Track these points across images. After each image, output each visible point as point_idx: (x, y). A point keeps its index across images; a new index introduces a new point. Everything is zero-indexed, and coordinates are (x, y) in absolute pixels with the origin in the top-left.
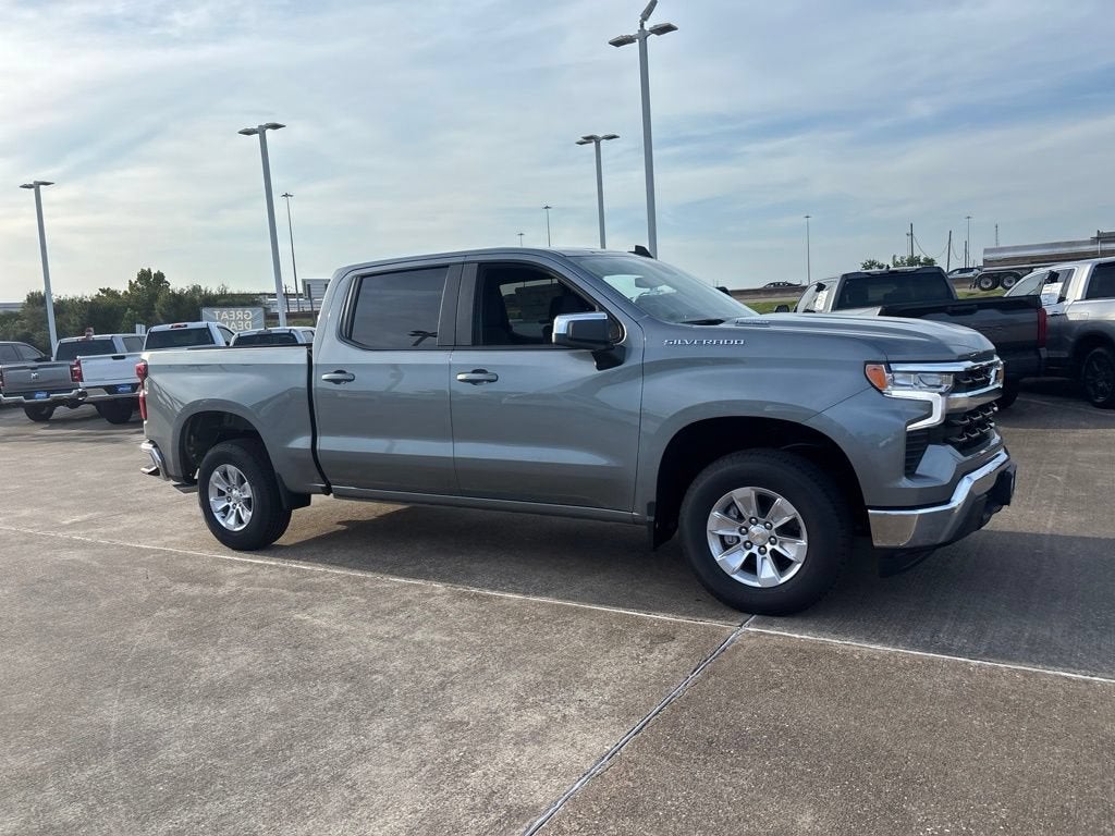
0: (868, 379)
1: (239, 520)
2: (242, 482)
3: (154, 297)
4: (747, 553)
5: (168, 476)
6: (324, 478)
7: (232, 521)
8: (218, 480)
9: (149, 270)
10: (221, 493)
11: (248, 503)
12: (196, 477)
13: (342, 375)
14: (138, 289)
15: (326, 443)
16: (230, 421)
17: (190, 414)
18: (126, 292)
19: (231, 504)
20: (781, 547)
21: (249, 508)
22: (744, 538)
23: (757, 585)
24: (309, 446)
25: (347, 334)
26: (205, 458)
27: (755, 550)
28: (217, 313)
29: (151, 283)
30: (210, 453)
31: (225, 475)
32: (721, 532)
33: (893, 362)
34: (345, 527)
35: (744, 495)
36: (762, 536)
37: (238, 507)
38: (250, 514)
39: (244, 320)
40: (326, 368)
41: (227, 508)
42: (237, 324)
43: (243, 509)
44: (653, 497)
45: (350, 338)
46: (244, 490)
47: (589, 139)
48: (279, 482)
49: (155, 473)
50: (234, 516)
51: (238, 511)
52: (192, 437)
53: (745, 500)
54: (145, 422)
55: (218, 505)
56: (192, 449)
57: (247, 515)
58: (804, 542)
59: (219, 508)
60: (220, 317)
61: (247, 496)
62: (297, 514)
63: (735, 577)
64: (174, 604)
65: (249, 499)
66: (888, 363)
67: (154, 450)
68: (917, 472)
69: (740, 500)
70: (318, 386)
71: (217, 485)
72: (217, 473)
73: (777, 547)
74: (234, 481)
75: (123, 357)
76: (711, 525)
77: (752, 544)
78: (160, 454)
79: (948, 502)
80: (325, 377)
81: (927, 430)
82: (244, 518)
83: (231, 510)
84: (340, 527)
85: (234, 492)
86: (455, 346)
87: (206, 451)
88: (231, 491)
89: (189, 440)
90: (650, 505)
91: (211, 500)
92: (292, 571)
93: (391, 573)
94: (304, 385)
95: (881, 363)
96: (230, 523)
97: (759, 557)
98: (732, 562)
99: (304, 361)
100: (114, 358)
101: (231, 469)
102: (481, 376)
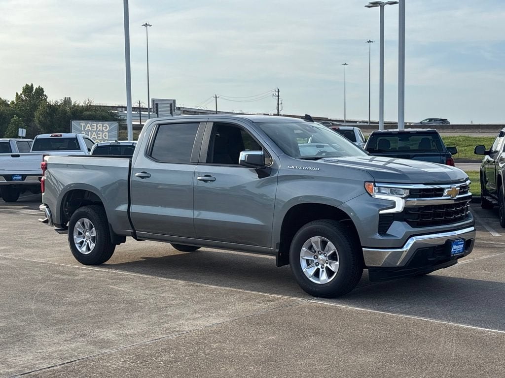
0: (365, 189)
1: (88, 249)
2: (91, 227)
3: (35, 107)
4: (316, 268)
5: (53, 224)
6: (133, 228)
7: (84, 248)
8: (79, 227)
9: (32, 85)
10: (80, 234)
11: (93, 239)
12: (68, 225)
13: (145, 174)
14: (22, 100)
15: (135, 208)
16: (88, 196)
17: (66, 192)
18: (13, 102)
19: (84, 240)
20: (330, 265)
21: (94, 242)
22: (316, 261)
23: (319, 283)
24: (126, 210)
25: (150, 154)
26: (73, 215)
27: (320, 267)
28: (83, 124)
29: (33, 95)
30: (76, 212)
31: (83, 224)
32: (306, 258)
33: (377, 182)
34: (144, 260)
35: (315, 240)
36: (323, 260)
37: (88, 241)
38: (94, 245)
39: (103, 131)
40: (138, 170)
41: (83, 242)
42: (97, 134)
43: (91, 243)
44: (279, 241)
45: (151, 156)
46: (92, 233)
47: (375, 4)
48: (110, 229)
49: (46, 222)
50: (85, 247)
51: (88, 243)
52: (67, 203)
53: (316, 243)
54: (43, 194)
55: (78, 240)
56: (66, 210)
57: (92, 246)
58: (338, 263)
59: (78, 242)
60: (85, 128)
61: (93, 236)
62: (119, 248)
63: (311, 279)
64: (55, 280)
65: (94, 237)
66: (374, 182)
67: (47, 209)
68: (387, 233)
69: (313, 242)
70: (133, 179)
71: (78, 229)
72: (79, 223)
73: (328, 265)
74: (87, 227)
75: (18, 156)
76: (302, 254)
77: (319, 264)
78: (50, 211)
79: (402, 247)
80: (137, 174)
81: (393, 214)
82: (91, 247)
83: (84, 243)
84: (141, 259)
85: (87, 233)
86: (199, 163)
87: (75, 211)
88: (85, 233)
89: (66, 204)
90: (277, 244)
91: (75, 237)
92: (112, 273)
93: (161, 276)
94: (126, 178)
95: (372, 182)
96: (83, 250)
97: (321, 270)
98: (309, 272)
99: (128, 166)
100: (13, 156)
101: (86, 220)
102: (208, 178)
